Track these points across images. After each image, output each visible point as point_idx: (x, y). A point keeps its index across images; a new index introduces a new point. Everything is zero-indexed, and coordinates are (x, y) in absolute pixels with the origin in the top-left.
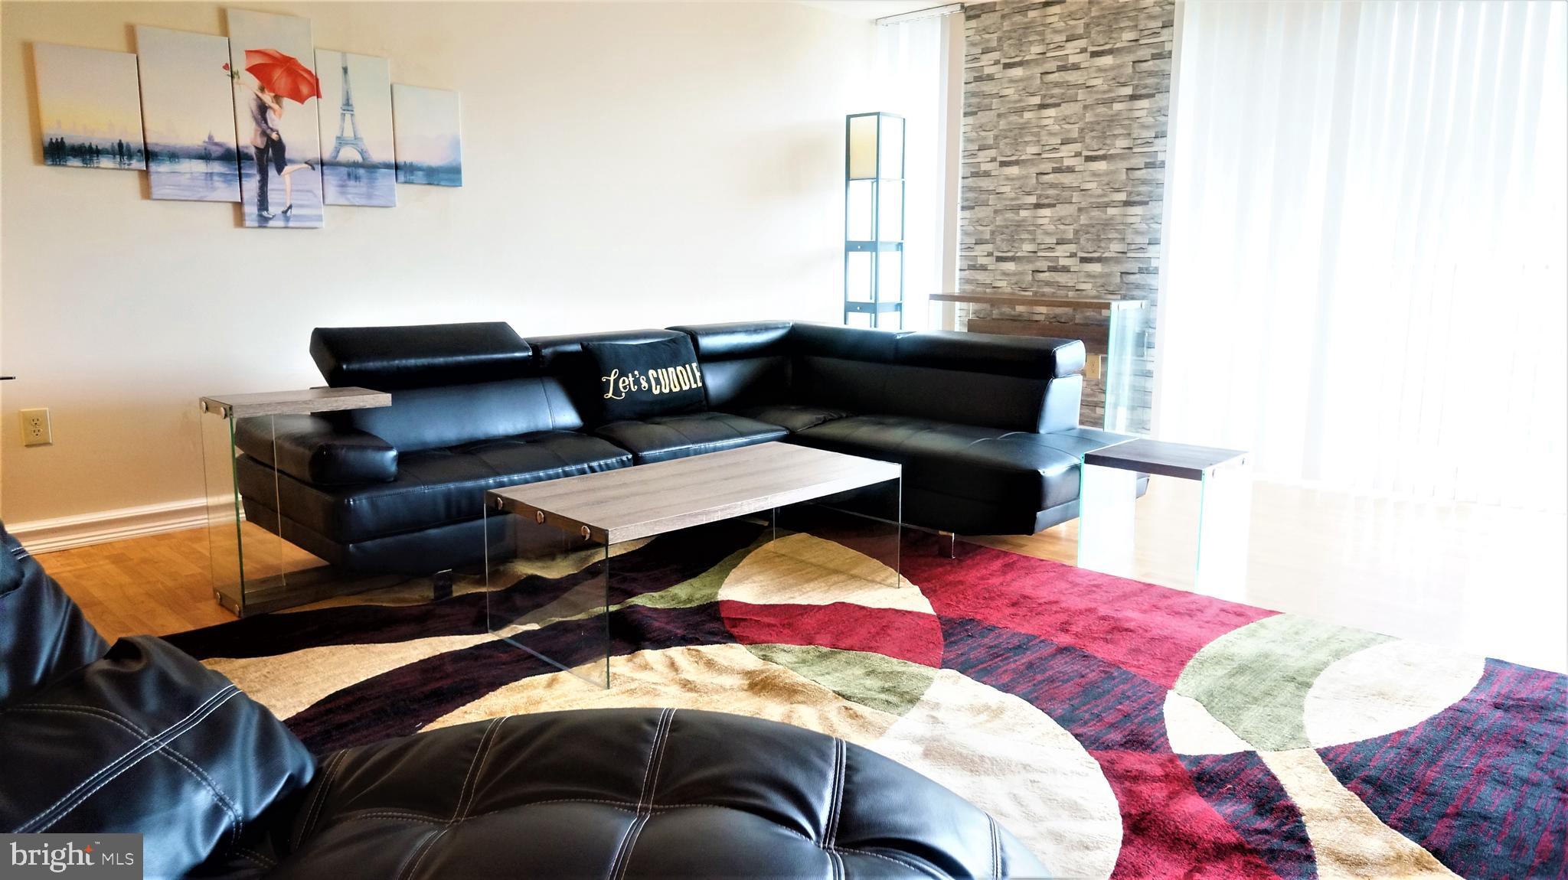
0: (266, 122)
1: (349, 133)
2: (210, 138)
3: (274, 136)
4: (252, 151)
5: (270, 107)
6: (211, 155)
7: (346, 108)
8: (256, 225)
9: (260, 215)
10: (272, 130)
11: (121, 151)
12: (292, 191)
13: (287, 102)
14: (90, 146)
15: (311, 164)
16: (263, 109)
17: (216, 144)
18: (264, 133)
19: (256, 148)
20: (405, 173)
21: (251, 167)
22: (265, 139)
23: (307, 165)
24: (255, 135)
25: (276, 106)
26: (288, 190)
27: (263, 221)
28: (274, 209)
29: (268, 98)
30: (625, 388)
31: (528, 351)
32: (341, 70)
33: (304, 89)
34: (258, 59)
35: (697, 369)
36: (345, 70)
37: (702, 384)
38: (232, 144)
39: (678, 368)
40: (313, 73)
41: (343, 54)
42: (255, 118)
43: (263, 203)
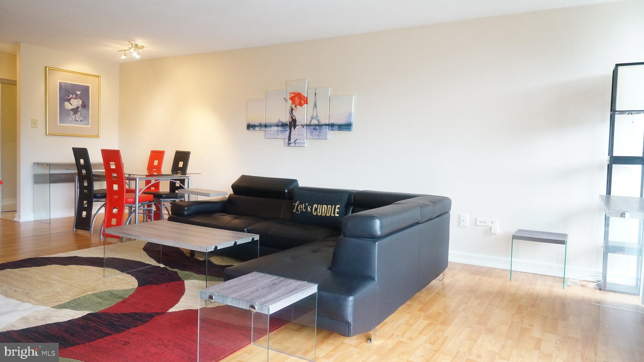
0: (292, 114)
1: (315, 115)
2: (279, 120)
3: (294, 118)
4: (288, 123)
5: (294, 109)
6: (278, 125)
7: (315, 106)
9: (288, 142)
10: (294, 116)
11: (260, 126)
13: (298, 107)
15: (303, 126)
16: (292, 110)
17: (280, 122)
18: (292, 117)
20: (331, 127)
22: (292, 119)
23: (302, 126)
24: (289, 118)
25: (295, 108)
26: (296, 134)
27: (289, 144)
28: (292, 141)
29: (293, 106)
30: (300, 209)
31: (285, 190)
32: (314, 94)
33: (303, 102)
34: (292, 95)
35: (338, 208)
36: (315, 94)
37: (338, 215)
38: (284, 122)
39: (329, 206)
40: (306, 97)
41: (316, 89)
42: (290, 113)
43: (289, 139)
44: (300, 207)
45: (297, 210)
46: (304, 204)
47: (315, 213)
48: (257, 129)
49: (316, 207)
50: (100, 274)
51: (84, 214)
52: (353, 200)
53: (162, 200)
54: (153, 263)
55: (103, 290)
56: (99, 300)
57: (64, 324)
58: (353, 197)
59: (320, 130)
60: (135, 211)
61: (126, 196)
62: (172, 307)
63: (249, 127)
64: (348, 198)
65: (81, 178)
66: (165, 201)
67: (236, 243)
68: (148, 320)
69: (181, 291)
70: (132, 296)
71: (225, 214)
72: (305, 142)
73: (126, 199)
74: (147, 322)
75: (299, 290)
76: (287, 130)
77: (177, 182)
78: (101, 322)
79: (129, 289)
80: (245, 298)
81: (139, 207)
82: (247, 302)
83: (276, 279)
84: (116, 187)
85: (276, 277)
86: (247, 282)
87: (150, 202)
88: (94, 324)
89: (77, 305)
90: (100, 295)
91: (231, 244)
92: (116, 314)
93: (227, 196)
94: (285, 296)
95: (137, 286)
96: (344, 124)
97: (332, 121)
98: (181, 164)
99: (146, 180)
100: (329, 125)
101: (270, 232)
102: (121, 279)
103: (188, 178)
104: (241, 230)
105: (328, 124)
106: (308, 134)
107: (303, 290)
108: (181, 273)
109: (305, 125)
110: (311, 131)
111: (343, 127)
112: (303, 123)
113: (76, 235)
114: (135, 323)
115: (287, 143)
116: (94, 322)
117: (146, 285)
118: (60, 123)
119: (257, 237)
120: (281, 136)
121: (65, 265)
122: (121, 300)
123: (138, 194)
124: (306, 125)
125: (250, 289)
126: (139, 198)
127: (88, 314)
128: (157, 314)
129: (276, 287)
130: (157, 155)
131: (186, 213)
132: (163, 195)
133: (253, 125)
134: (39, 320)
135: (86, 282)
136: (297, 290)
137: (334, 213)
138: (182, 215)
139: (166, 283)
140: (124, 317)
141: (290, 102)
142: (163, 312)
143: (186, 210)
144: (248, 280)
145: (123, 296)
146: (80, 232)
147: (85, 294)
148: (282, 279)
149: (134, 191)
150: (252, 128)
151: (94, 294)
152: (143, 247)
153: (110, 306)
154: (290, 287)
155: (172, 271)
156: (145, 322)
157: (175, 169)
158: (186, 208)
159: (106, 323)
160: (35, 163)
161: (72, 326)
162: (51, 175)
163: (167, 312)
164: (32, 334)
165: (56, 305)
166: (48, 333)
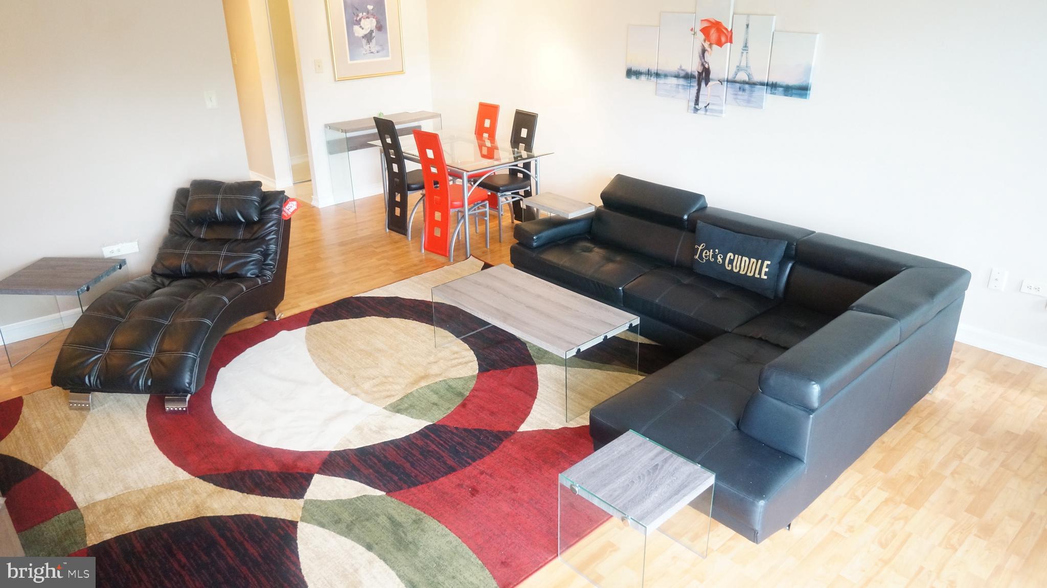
0: (704, 59)
1: (743, 64)
2: (681, 67)
3: (707, 66)
4: (696, 74)
5: (707, 50)
6: (679, 75)
7: (745, 48)
9: (695, 108)
10: (706, 63)
11: (649, 73)
13: (715, 46)
15: (721, 82)
16: (704, 51)
17: (683, 70)
18: (703, 65)
20: (772, 88)
21: (695, 82)
22: (702, 67)
23: (719, 82)
24: (698, 66)
25: (709, 49)
28: (701, 105)
29: (706, 45)
30: (706, 257)
31: (683, 215)
32: (745, 26)
33: (723, 39)
34: (705, 25)
35: (768, 266)
36: (748, 26)
37: (766, 277)
38: (689, 71)
39: (752, 260)
40: (730, 29)
41: (748, 16)
42: (700, 56)
43: (697, 102)
44: (706, 253)
45: (701, 257)
46: (711, 250)
47: (728, 266)
48: (643, 78)
49: (732, 258)
50: (430, 338)
51: (398, 211)
52: (793, 252)
53: (499, 194)
55: (438, 378)
56: (436, 399)
57: (401, 441)
58: (794, 247)
59: (752, 91)
60: (464, 217)
62: (523, 421)
63: (630, 73)
64: (786, 249)
65: (389, 161)
66: (504, 195)
67: (606, 337)
68: (496, 445)
69: (533, 387)
70: (473, 393)
71: (591, 247)
72: (722, 111)
73: (452, 201)
74: (495, 450)
75: (688, 489)
76: (693, 86)
78: (442, 445)
79: (469, 378)
80: (617, 502)
81: (469, 210)
82: (619, 511)
83: (658, 455)
85: (659, 448)
86: (619, 456)
88: (434, 446)
89: (411, 404)
90: (436, 389)
91: (600, 339)
92: (457, 428)
93: (593, 210)
95: (477, 372)
96: (795, 86)
97: (773, 79)
98: (524, 133)
100: (767, 85)
102: (457, 353)
104: (614, 289)
105: (766, 82)
108: (532, 347)
109: (724, 81)
111: (794, 91)
112: (721, 78)
114: (480, 450)
115: (693, 108)
116: (434, 444)
117: (489, 370)
118: (351, 60)
119: (636, 320)
121: (387, 316)
122: (460, 400)
123: (467, 196)
124: (728, 81)
125: (624, 478)
126: (468, 199)
127: (427, 427)
128: (506, 434)
129: (657, 476)
130: (488, 112)
131: (536, 244)
132: (501, 188)
133: (637, 71)
134: (374, 430)
135: (415, 356)
136: (686, 487)
137: (760, 273)
138: (530, 247)
139: (513, 367)
140: (467, 436)
142: (514, 430)
143: (536, 240)
144: (621, 449)
145: (462, 391)
146: (395, 235)
147: (418, 386)
150: (634, 75)
151: (429, 387)
153: (449, 410)
154: (677, 478)
156: (492, 450)
157: (516, 140)
158: (535, 237)
159: (448, 448)
160: (326, 126)
161: (410, 448)
162: (348, 139)
163: (518, 431)
164: (370, 459)
165: (389, 403)
166: (385, 457)
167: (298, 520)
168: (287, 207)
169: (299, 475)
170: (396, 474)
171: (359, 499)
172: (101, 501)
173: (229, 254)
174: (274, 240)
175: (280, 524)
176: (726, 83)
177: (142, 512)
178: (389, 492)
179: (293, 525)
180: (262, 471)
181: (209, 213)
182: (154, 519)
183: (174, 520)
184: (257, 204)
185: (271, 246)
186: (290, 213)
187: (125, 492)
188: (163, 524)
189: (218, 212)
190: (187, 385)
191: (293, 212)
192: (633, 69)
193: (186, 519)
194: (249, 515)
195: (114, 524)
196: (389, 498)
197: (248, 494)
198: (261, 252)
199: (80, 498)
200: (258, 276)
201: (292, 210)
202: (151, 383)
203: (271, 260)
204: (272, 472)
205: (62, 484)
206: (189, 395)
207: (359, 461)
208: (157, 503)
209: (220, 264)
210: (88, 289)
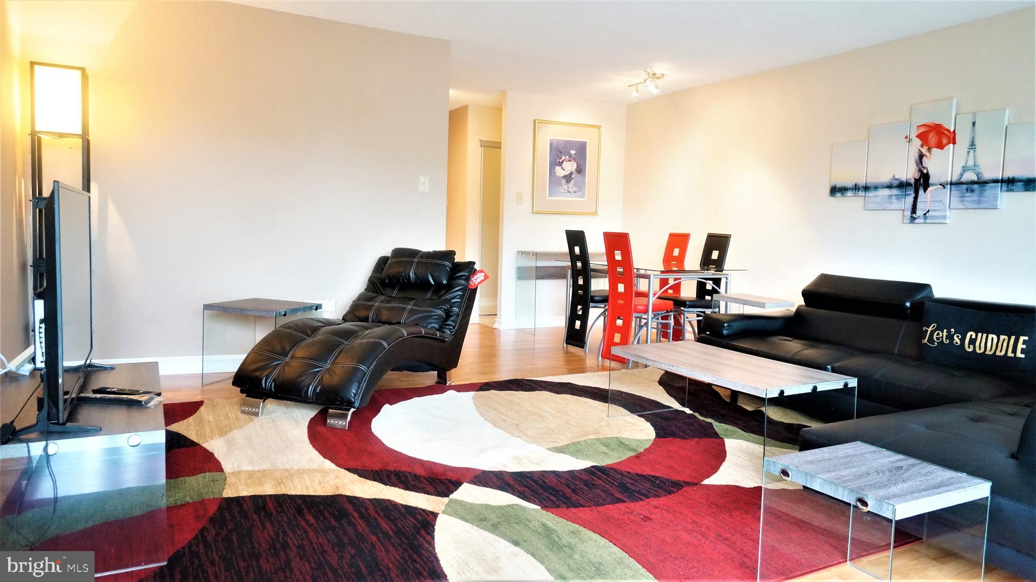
0: (922, 164)
1: (971, 163)
2: (894, 177)
3: (925, 171)
4: (912, 181)
5: (925, 155)
6: (892, 185)
7: (971, 147)
8: (909, 221)
9: (912, 217)
10: (924, 168)
11: (856, 188)
12: (930, 202)
13: (934, 150)
14: (845, 187)
15: (943, 185)
16: (921, 156)
17: (896, 179)
18: (920, 170)
19: (915, 179)
21: (911, 190)
22: (920, 173)
24: (915, 172)
25: (928, 154)
26: (929, 201)
27: (913, 219)
28: (919, 213)
29: (924, 150)
30: (938, 339)
31: (905, 302)
32: (971, 125)
33: (945, 141)
34: (922, 130)
35: (1025, 342)
36: (974, 124)
37: (1023, 356)
38: (904, 178)
39: (1003, 337)
40: (952, 130)
41: (974, 114)
42: (916, 163)
43: (914, 209)
44: (938, 334)
45: (931, 340)
46: (945, 331)
47: (969, 347)
48: (849, 193)
49: (974, 337)
50: (602, 411)
51: (578, 324)
53: (685, 309)
54: (675, 405)
55: (609, 436)
56: (605, 449)
57: (563, 474)
60: (646, 324)
61: (636, 301)
62: (708, 477)
63: (834, 190)
65: (576, 274)
66: (690, 311)
67: (815, 388)
68: (675, 490)
69: (720, 456)
70: (647, 451)
71: (791, 339)
72: (946, 216)
73: (635, 306)
74: (673, 493)
75: (952, 487)
76: (909, 195)
77: (708, 282)
78: (610, 481)
79: (644, 440)
80: (847, 484)
81: (653, 318)
82: (852, 491)
83: (901, 460)
84: (621, 288)
85: (901, 457)
86: (845, 456)
87: (668, 312)
88: (600, 482)
89: (577, 451)
90: (605, 442)
91: (808, 389)
92: (628, 473)
93: (794, 309)
94: (925, 493)
95: (655, 437)
97: (1010, 174)
98: (715, 255)
99: (661, 279)
100: (1002, 181)
101: (877, 376)
102: (631, 423)
103: (725, 276)
104: (822, 367)
105: (1000, 179)
106: (955, 202)
107: (959, 488)
108: (719, 427)
109: (947, 184)
110: (961, 195)
112: (943, 180)
113: (567, 353)
114: (656, 491)
115: (909, 217)
116: (601, 480)
117: (667, 438)
118: (549, 196)
119: (853, 382)
120: (896, 204)
121: (558, 393)
122: (632, 454)
123: (652, 299)
124: (951, 184)
125: (854, 470)
126: (653, 305)
127: (592, 467)
128: (688, 484)
129: (903, 474)
130: (678, 241)
131: (726, 332)
132: (688, 303)
133: (842, 187)
134: (533, 463)
135: (585, 421)
136: (948, 485)
137: (1014, 351)
138: (720, 335)
139: (697, 439)
140: (640, 480)
141: (918, 142)
142: (696, 482)
143: (726, 328)
144: (846, 453)
145: (636, 448)
146: (572, 349)
147: (586, 438)
148: (912, 461)
149: (645, 295)
150: (839, 192)
151: (598, 440)
152: (658, 379)
153: (620, 460)
154: (933, 478)
155: (704, 421)
156: (670, 493)
157: (706, 262)
158: (725, 325)
159: (617, 484)
160: (518, 252)
161: (573, 479)
162: (538, 268)
163: (701, 483)
164: (526, 481)
165: (552, 446)
166: (545, 483)
167: (440, 512)
168: (475, 277)
169: (447, 481)
170: (555, 496)
171: (510, 507)
172: (246, 471)
173: (415, 308)
174: (457, 304)
175: (419, 511)
176: (949, 186)
177: (282, 483)
178: (544, 507)
179: (435, 515)
180: (410, 473)
181: (403, 274)
182: (293, 489)
183: (312, 493)
184: (448, 269)
185: (454, 308)
186: (477, 283)
187: (271, 468)
188: (299, 494)
189: (412, 275)
190: (353, 395)
191: (480, 283)
192: (839, 185)
193: (324, 494)
194: (388, 500)
195: (253, 487)
196: (544, 512)
197: (390, 486)
198: (445, 310)
199: (227, 466)
200: (437, 330)
201: (479, 280)
202: (320, 391)
203: (452, 321)
204: (419, 476)
205: (216, 455)
206: (352, 410)
207: (514, 480)
208: (299, 478)
209: (405, 316)
210: (285, 315)
